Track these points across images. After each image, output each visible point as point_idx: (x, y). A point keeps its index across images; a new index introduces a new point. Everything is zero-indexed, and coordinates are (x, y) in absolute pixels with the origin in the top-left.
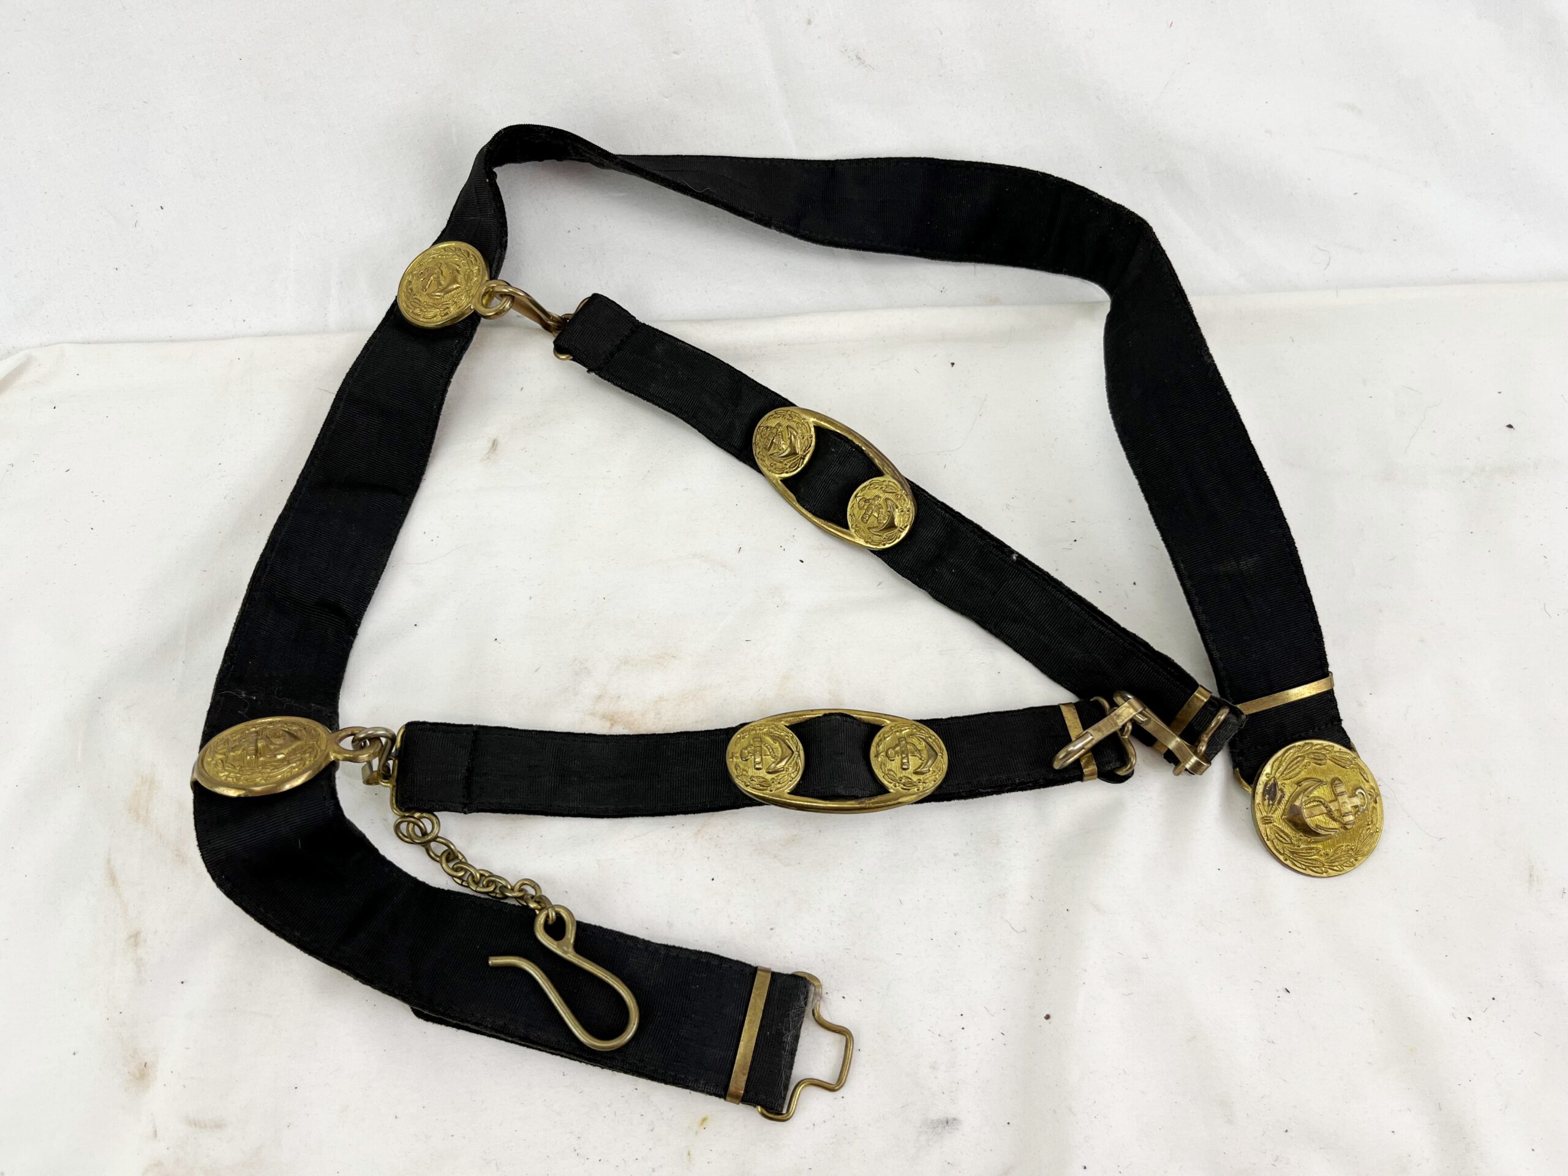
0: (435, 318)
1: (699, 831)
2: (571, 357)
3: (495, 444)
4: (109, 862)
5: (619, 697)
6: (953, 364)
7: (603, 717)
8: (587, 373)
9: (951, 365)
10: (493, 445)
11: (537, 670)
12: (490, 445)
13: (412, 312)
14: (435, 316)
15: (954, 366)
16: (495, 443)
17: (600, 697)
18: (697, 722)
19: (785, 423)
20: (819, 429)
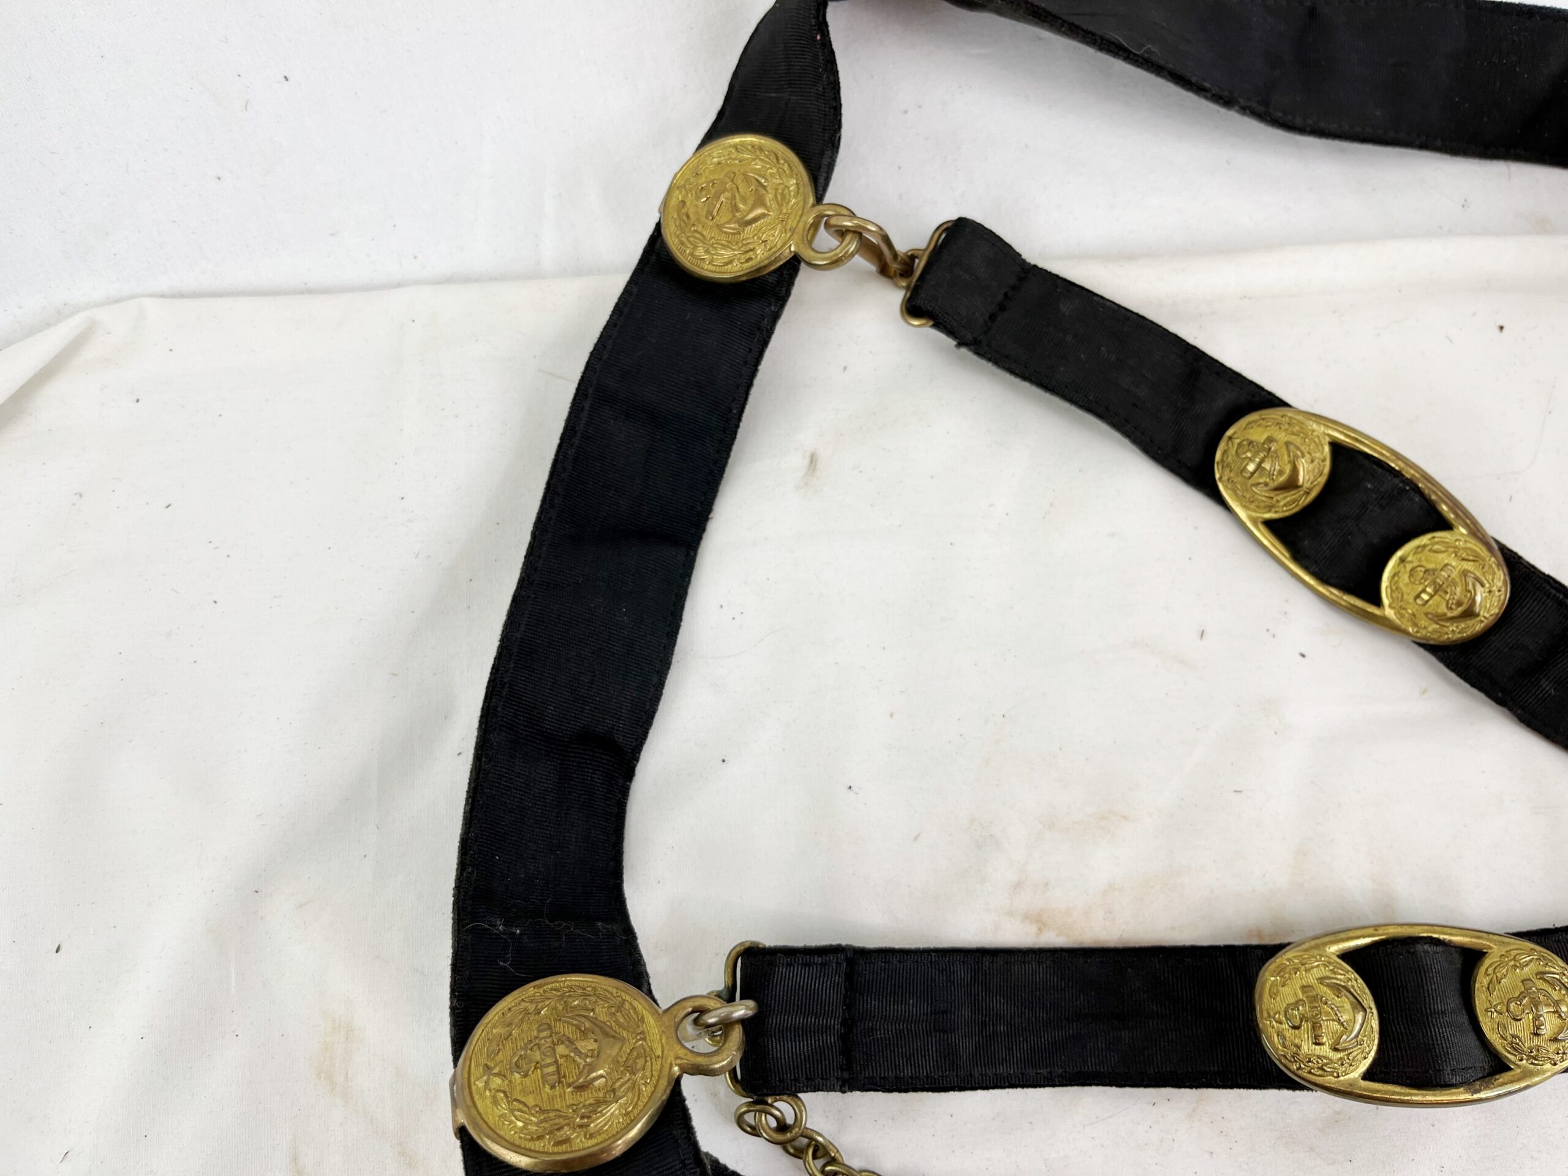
0: (730, 266)
1: (1194, 1111)
2: (931, 323)
3: (813, 460)
4: (295, 1160)
5: (1047, 884)
6: (1501, 328)
7: (1027, 917)
8: (955, 349)
9: (1497, 330)
10: (811, 462)
11: (916, 838)
12: (807, 461)
13: (692, 254)
14: (731, 262)
15: (1504, 330)
16: (814, 458)
17: (1018, 886)
18: (1173, 928)
19: (1282, 436)
20: (1337, 447)
